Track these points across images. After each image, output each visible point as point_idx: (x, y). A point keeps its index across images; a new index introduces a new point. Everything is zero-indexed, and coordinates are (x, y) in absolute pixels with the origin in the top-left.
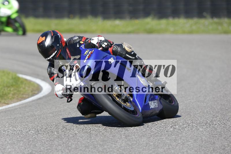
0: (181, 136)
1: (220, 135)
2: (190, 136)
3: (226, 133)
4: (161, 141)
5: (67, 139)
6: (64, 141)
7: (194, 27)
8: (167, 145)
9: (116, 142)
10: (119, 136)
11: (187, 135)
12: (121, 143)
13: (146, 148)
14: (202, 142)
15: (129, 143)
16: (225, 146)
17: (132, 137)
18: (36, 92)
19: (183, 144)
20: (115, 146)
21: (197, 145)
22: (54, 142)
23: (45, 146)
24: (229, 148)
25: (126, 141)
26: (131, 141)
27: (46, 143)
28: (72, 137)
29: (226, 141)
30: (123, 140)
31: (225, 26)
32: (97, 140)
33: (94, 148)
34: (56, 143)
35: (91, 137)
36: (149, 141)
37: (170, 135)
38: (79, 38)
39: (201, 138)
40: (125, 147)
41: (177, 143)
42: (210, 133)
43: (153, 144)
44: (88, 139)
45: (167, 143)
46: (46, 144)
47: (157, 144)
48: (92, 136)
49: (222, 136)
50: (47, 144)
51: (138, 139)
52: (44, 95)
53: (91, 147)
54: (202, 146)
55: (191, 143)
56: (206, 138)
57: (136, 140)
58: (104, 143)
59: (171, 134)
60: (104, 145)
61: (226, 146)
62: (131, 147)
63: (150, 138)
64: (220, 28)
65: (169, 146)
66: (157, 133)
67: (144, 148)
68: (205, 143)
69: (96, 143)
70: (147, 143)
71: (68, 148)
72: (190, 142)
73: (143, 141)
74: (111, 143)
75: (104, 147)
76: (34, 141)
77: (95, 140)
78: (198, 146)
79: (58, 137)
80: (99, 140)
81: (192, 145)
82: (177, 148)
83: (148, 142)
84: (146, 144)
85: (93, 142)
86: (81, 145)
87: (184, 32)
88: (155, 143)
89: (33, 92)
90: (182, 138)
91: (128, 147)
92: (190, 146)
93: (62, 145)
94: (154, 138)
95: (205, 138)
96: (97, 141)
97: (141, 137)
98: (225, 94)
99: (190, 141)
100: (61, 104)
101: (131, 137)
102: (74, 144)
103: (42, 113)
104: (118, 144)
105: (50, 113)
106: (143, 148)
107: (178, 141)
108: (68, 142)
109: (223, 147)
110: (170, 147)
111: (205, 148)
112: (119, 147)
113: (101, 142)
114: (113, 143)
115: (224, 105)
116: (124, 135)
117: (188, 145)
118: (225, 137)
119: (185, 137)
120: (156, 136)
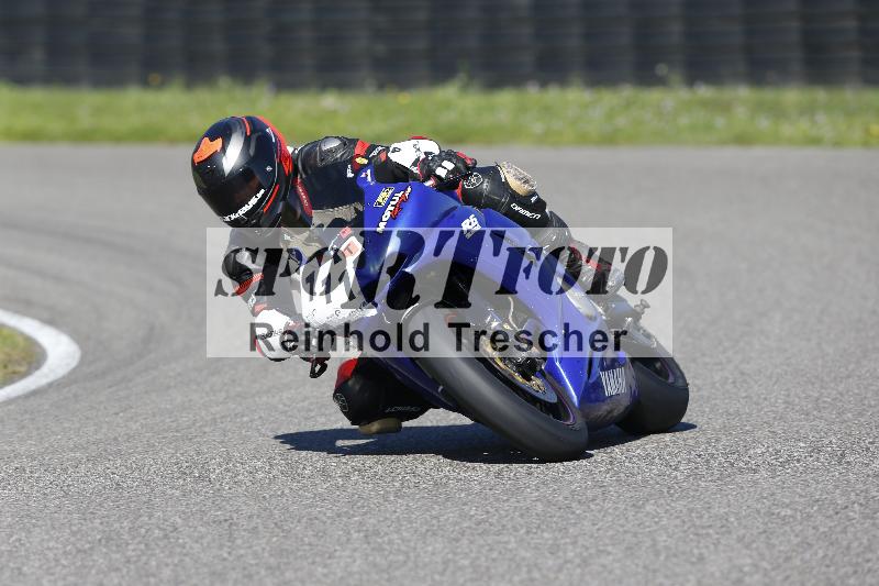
0: (576, 534)
1: (724, 529)
2: (611, 533)
3: (744, 522)
4: (500, 553)
5: (142, 546)
6: (130, 553)
7: (621, 121)
8: (525, 569)
9: (330, 558)
10: (341, 533)
11: (598, 529)
12: (349, 560)
13: (445, 579)
14: (657, 554)
15: (378, 559)
16: (741, 571)
17: (391, 537)
18: (23, 369)
19: (585, 562)
20: (325, 571)
21: (637, 565)
22: (91, 555)
23: (57, 576)
24: (756, 577)
25: (368, 551)
26: (386, 553)
27: (64, 562)
28: (158, 538)
29: (744, 551)
30: (355, 550)
31: (741, 113)
32: (255, 548)
33: (246, 580)
34: (101, 561)
35: (231, 539)
36: (455, 554)
37: (534, 530)
38: (345, 144)
39: (654, 540)
40: (365, 577)
41: (561, 561)
42: (684, 522)
43: (472, 563)
44: (221, 547)
45: (524, 559)
46: (60, 567)
47: (485, 564)
48: (236, 534)
49: (730, 533)
50: (64, 566)
51: (412, 544)
52: (51, 378)
53: (233, 575)
54: (655, 571)
55: (614, 560)
56: (669, 540)
57: (403, 548)
58: (285, 560)
59: (539, 527)
60: (282, 567)
61: (746, 569)
62: (386, 576)
63: (457, 540)
64: (720, 121)
65: (529, 572)
66: (484, 521)
67: (437, 577)
68: (667, 558)
69: (253, 562)
70: (446, 563)
71: (145, 580)
72: (611, 558)
73: (433, 554)
74: (310, 560)
75: (282, 574)
76: (16, 555)
77: (249, 551)
78: (640, 570)
79: (109, 539)
80: (264, 549)
81: (617, 565)
82: (562, 577)
83: (450, 556)
84: (444, 563)
85: (242, 556)
86: (197, 568)
87: (583, 140)
88: (478, 558)
89: (10, 369)
90: (581, 541)
91: (377, 577)
92: (610, 572)
93: (125, 570)
94: (472, 542)
95: (665, 541)
96: (255, 554)
97: (424, 536)
98: (742, 374)
99: (609, 553)
100: (117, 414)
101: (386, 539)
102: (167, 565)
103: (47, 448)
104: (338, 563)
105: (76, 448)
106: (433, 580)
107: (565, 552)
108: (144, 558)
109: (734, 576)
110: (536, 575)
111: (666, 577)
112: (340, 575)
113: (271, 555)
114: (318, 559)
115: (738, 413)
116: (359, 531)
117: (604, 566)
118: (744, 537)
119: (592, 536)
120: (479, 534)
